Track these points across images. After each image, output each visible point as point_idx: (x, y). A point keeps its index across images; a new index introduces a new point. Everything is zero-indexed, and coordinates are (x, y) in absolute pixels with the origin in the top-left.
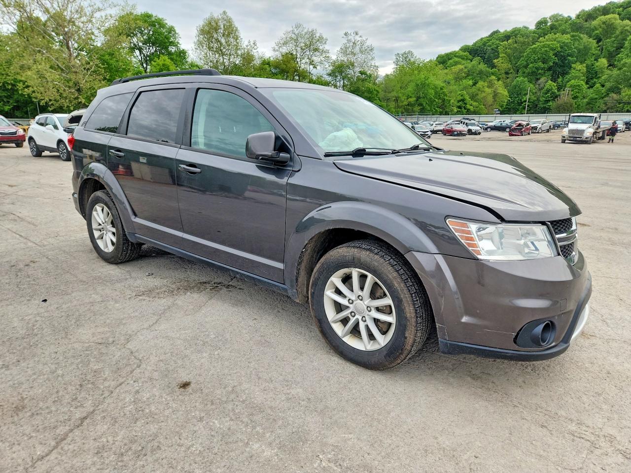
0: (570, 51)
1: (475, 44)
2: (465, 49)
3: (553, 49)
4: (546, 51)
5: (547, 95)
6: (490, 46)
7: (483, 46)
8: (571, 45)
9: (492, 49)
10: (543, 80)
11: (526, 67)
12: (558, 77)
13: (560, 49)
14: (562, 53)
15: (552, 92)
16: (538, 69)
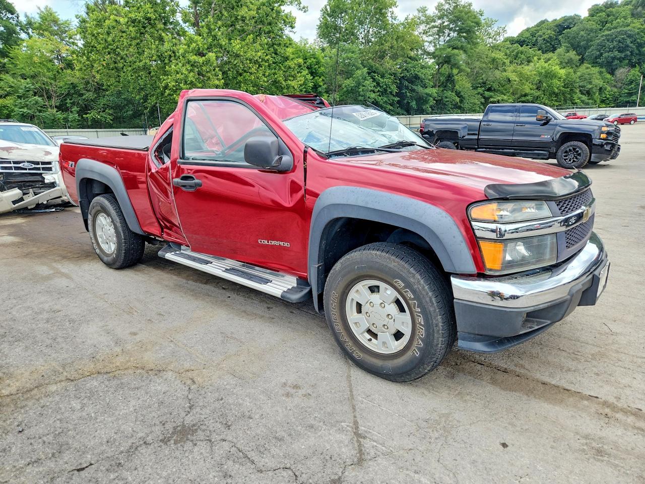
1: (521, 34)
2: (510, 41)
3: (630, 36)
4: (623, 39)
5: (630, 87)
6: (540, 36)
7: (531, 37)
9: (545, 40)
10: (620, 70)
11: (599, 56)
12: (635, 66)
13: (637, 36)
14: (639, 40)
15: (636, 83)
16: (614, 58)
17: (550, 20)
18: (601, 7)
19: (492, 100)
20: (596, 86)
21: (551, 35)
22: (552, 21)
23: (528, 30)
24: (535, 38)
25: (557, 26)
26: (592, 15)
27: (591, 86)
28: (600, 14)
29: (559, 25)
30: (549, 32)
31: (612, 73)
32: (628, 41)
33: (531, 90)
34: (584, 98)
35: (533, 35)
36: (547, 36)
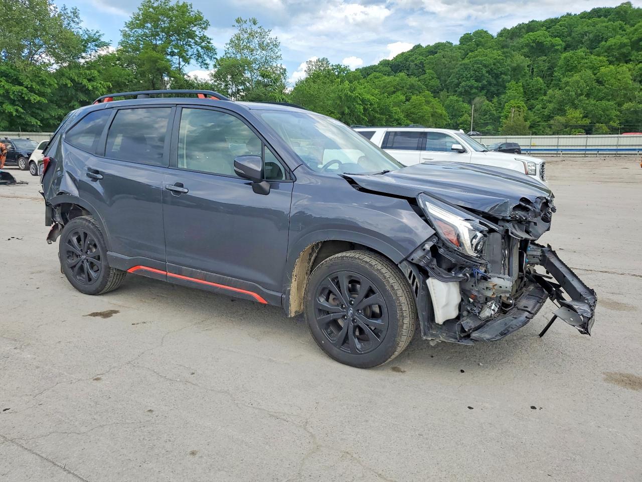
0: (503, 69)
1: (395, 59)
2: (385, 63)
3: (485, 66)
4: (478, 67)
5: (485, 117)
6: (413, 61)
7: (405, 62)
8: (503, 62)
9: (416, 65)
10: (477, 99)
11: (458, 85)
12: (493, 97)
13: (492, 66)
14: (495, 71)
15: (490, 113)
16: (471, 87)
17: (424, 45)
22: (426, 47)
23: (403, 54)
24: (408, 63)
25: (429, 52)
26: (461, 43)
28: (470, 43)
29: (432, 51)
30: (421, 57)
31: (470, 103)
32: (484, 71)
35: (406, 60)
36: (419, 62)
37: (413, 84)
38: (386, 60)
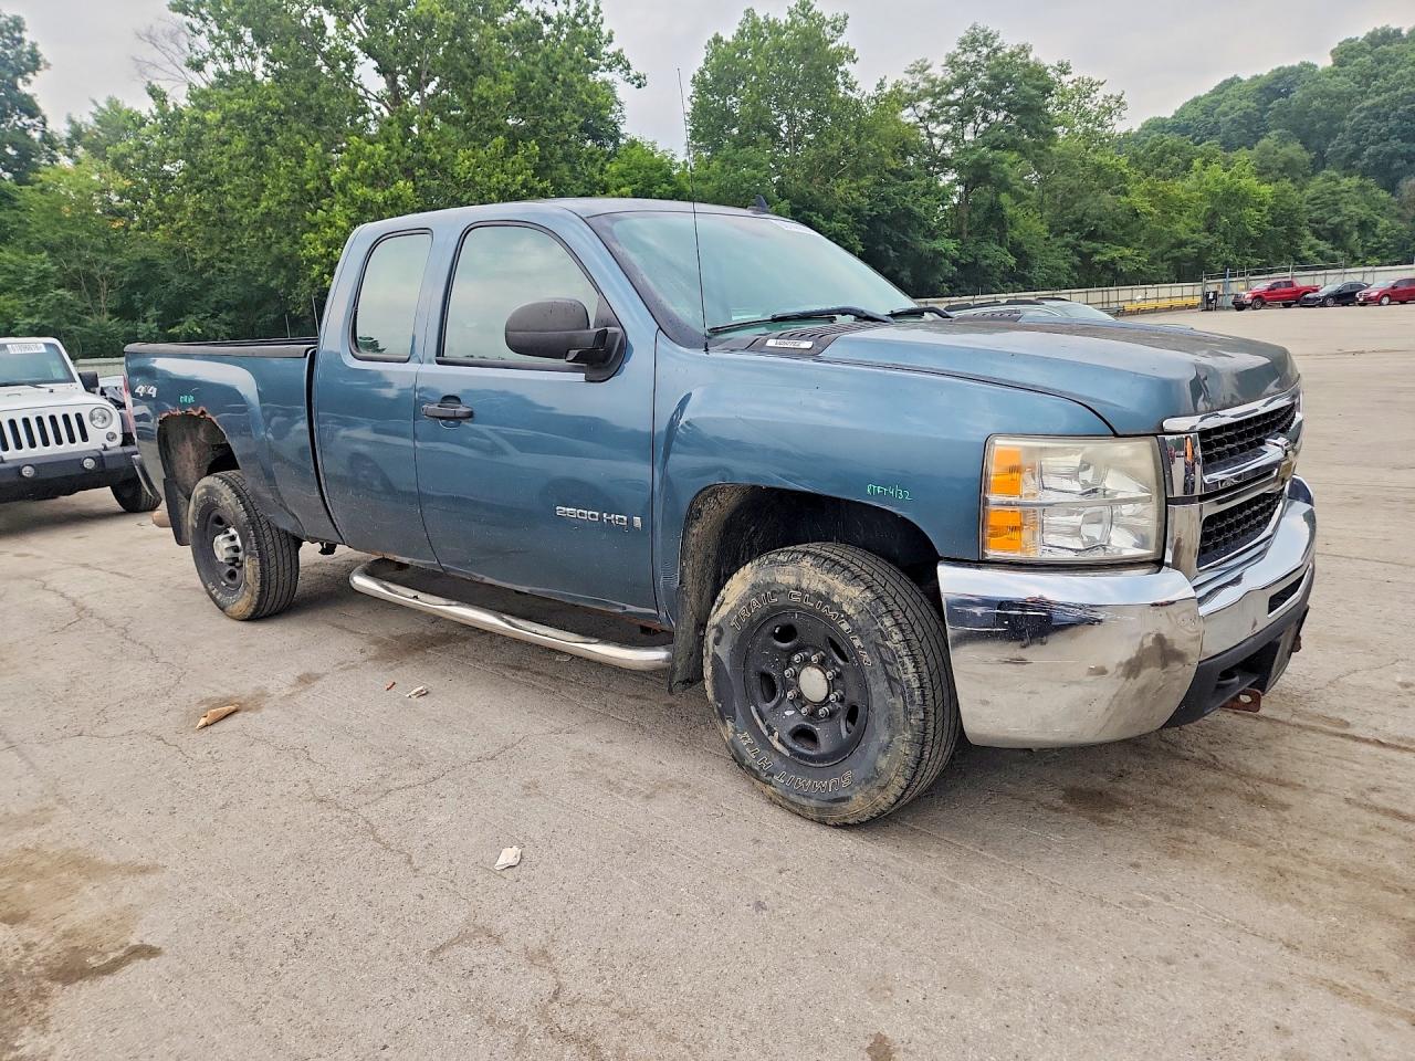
18: (1360, 44)
19: (1097, 258)
20: (1351, 218)
21: (1249, 110)
22: (1251, 80)
23: (1195, 101)
24: (1212, 120)
25: (1260, 90)
26: (1340, 63)
27: (1337, 219)
28: (1360, 59)
29: (1268, 88)
30: (1244, 103)
31: (1391, 187)
33: (1194, 232)
34: (1324, 246)
35: (1208, 112)
36: (1241, 113)
37: (1292, 159)
38: (1156, 119)
